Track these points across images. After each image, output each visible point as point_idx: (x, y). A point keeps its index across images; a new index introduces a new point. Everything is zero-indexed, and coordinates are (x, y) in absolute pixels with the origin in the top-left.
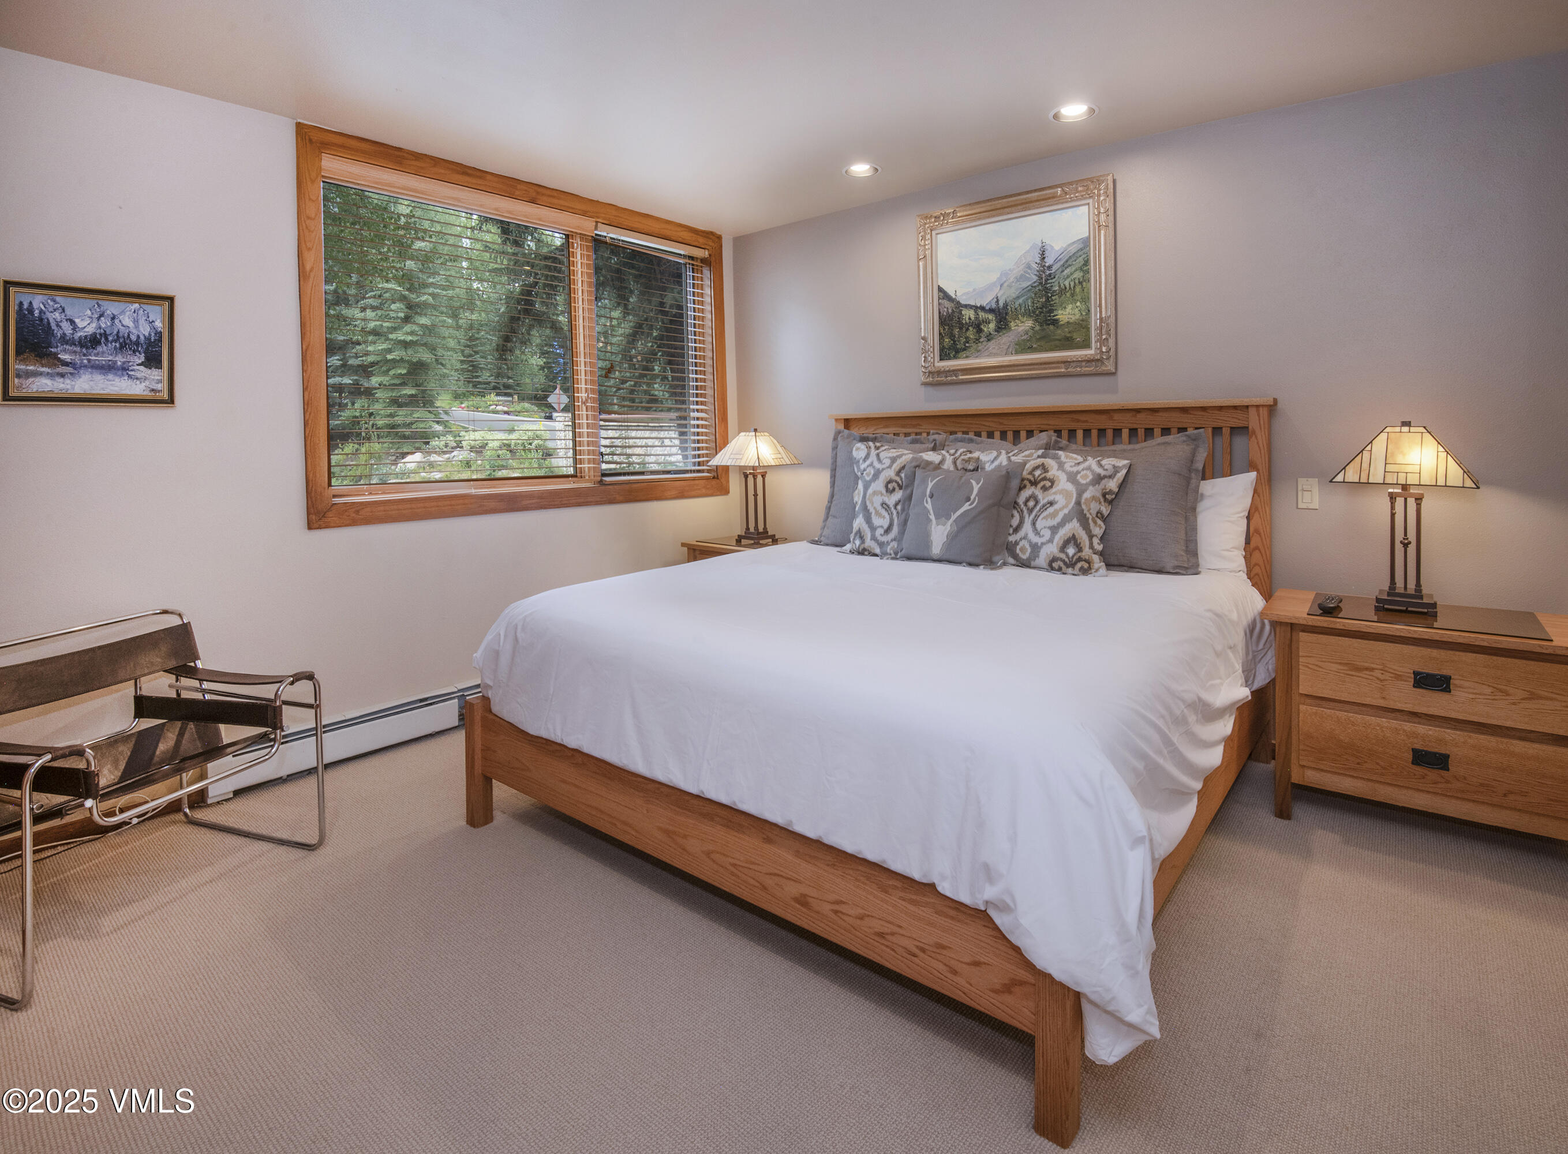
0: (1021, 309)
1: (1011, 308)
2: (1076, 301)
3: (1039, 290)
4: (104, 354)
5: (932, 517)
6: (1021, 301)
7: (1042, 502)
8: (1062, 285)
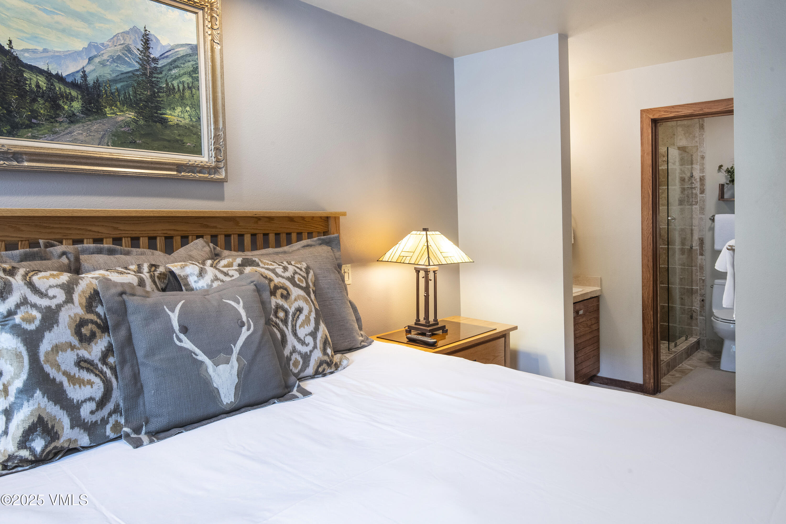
0: (119, 96)
1: (106, 91)
2: (186, 105)
3: (143, 81)
5: (202, 357)
6: (119, 86)
7: (291, 311)
8: (170, 84)
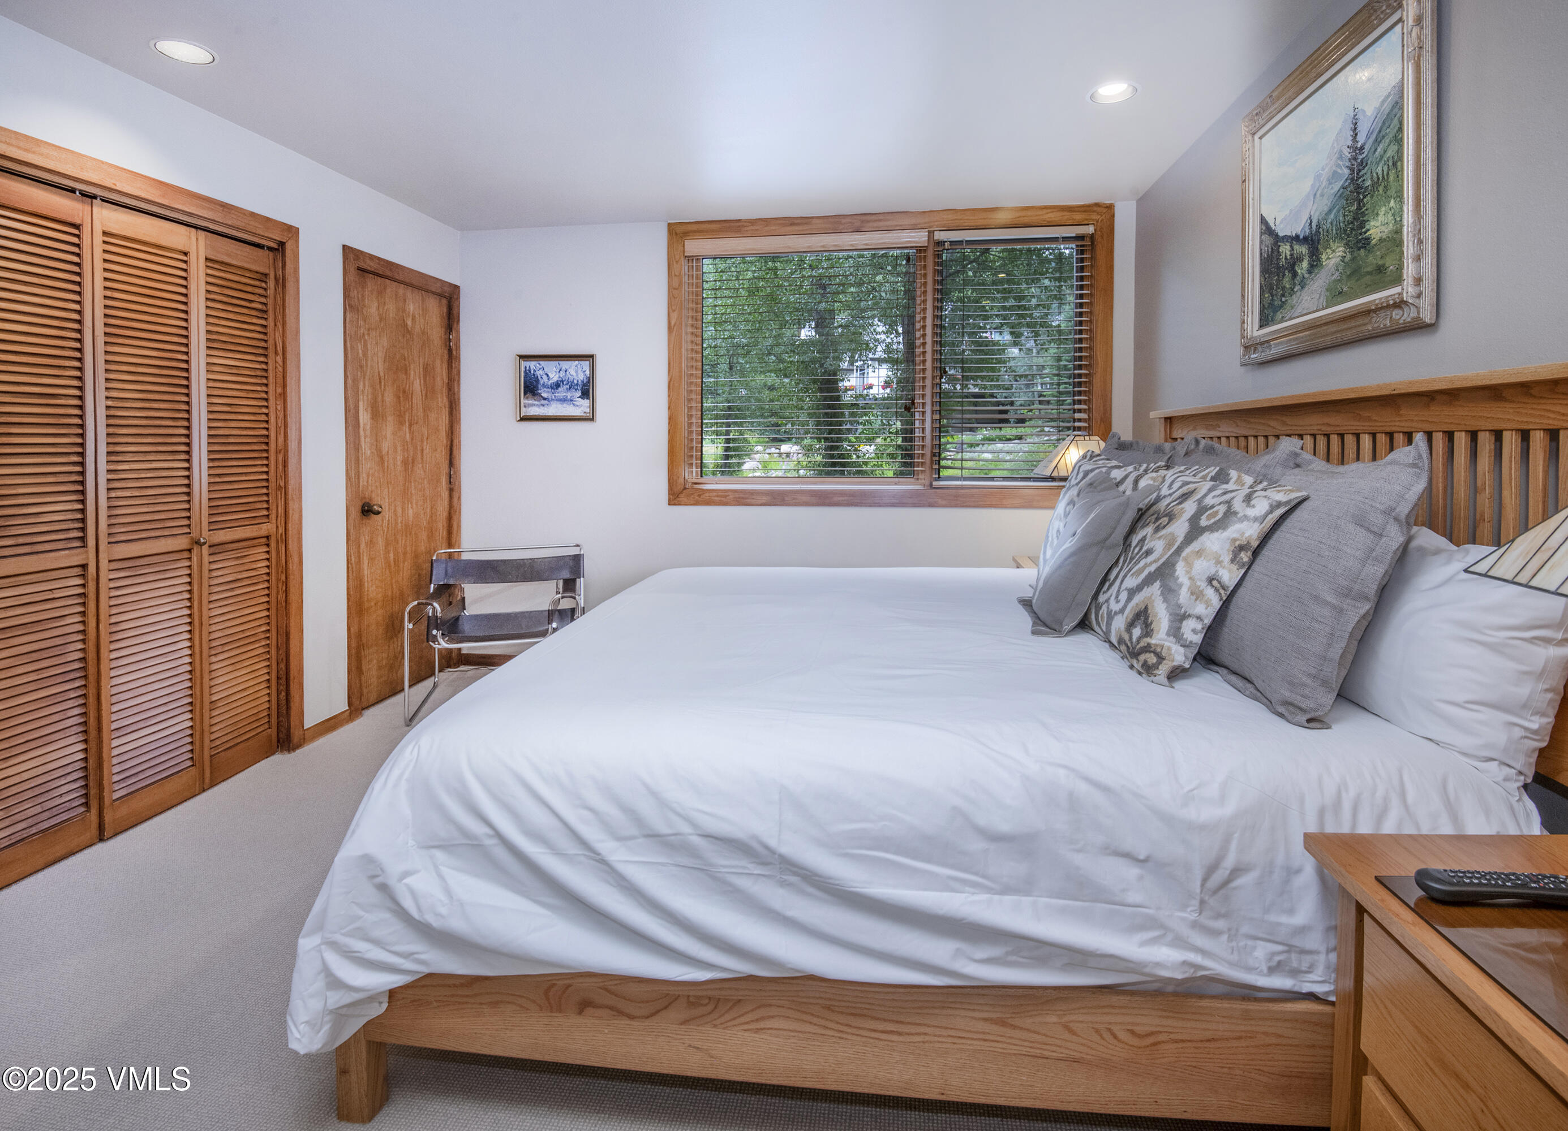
0: (1332, 230)
1: (1323, 230)
2: (1388, 199)
3: (1351, 191)
4: (561, 392)
6: (1332, 216)
8: (1375, 175)
